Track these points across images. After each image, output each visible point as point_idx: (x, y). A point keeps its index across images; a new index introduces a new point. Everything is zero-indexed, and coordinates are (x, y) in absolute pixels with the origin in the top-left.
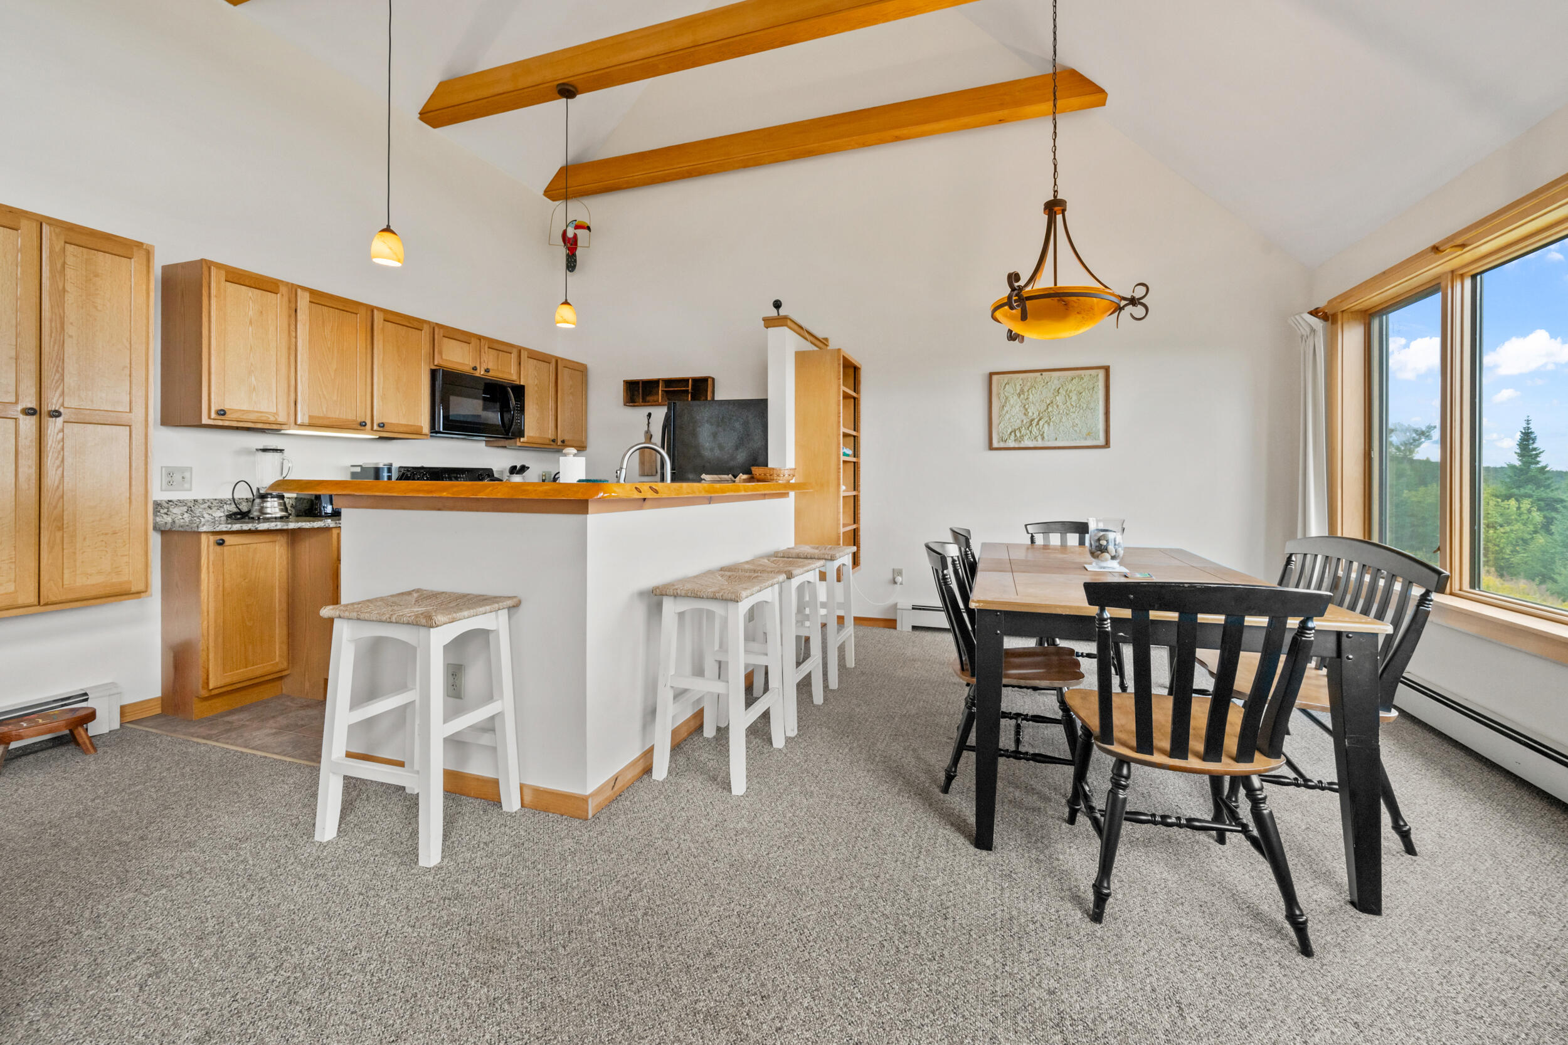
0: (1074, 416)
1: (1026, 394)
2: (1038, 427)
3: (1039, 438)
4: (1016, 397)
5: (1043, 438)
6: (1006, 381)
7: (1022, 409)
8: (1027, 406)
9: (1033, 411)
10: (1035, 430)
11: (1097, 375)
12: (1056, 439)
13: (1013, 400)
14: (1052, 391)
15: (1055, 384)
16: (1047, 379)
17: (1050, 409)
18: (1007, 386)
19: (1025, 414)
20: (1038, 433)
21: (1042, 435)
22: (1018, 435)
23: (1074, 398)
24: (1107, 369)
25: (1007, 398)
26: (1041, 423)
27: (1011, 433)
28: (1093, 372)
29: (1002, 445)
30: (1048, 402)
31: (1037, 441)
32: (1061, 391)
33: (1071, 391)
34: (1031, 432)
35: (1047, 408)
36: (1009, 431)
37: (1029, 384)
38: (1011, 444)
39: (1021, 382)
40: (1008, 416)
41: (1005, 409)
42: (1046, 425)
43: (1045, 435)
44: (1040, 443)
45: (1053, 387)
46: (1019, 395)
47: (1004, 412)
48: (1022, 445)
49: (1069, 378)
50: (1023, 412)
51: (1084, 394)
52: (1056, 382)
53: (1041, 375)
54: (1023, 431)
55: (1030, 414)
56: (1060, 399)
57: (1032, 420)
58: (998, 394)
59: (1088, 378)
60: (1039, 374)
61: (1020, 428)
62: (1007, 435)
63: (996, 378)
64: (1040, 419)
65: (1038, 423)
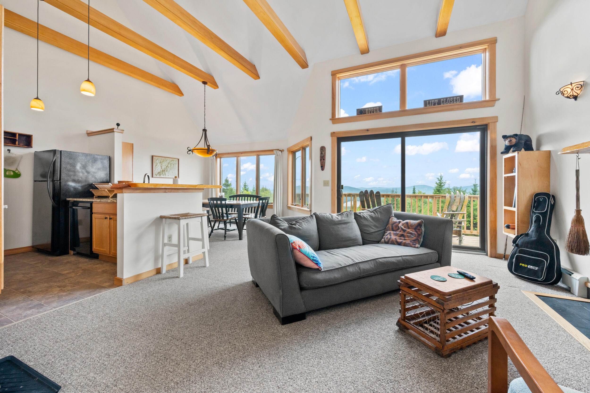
0: (172, 170)
1: (162, 163)
3: (164, 175)
7: (160, 167)
8: (162, 166)
9: (164, 167)
10: (164, 173)
12: (168, 176)
13: (159, 164)
15: (168, 162)
16: (166, 160)
17: (167, 168)
18: (156, 160)
23: (172, 165)
24: (178, 160)
25: (157, 163)
26: (165, 171)
27: (158, 173)
28: (176, 159)
29: (156, 176)
30: (167, 166)
36: (158, 172)
37: (162, 160)
38: (158, 176)
39: (160, 160)
40: (157, 168)
41: (157, 166)
43: (166, 174)
44: (164, 176)
46: (160, 163)
47: (156, 167)
48: (161, 177)
49: (171, 160)
54: (161, 173)
56: (169, 165)
57: (163, 170)
58: (155, 162)
59: (175, 161)
60: (164, 158)
61: (160, 172)
62: (157, 174)
63: (154, 157)
64: (165, 170)
65: (164, 171)
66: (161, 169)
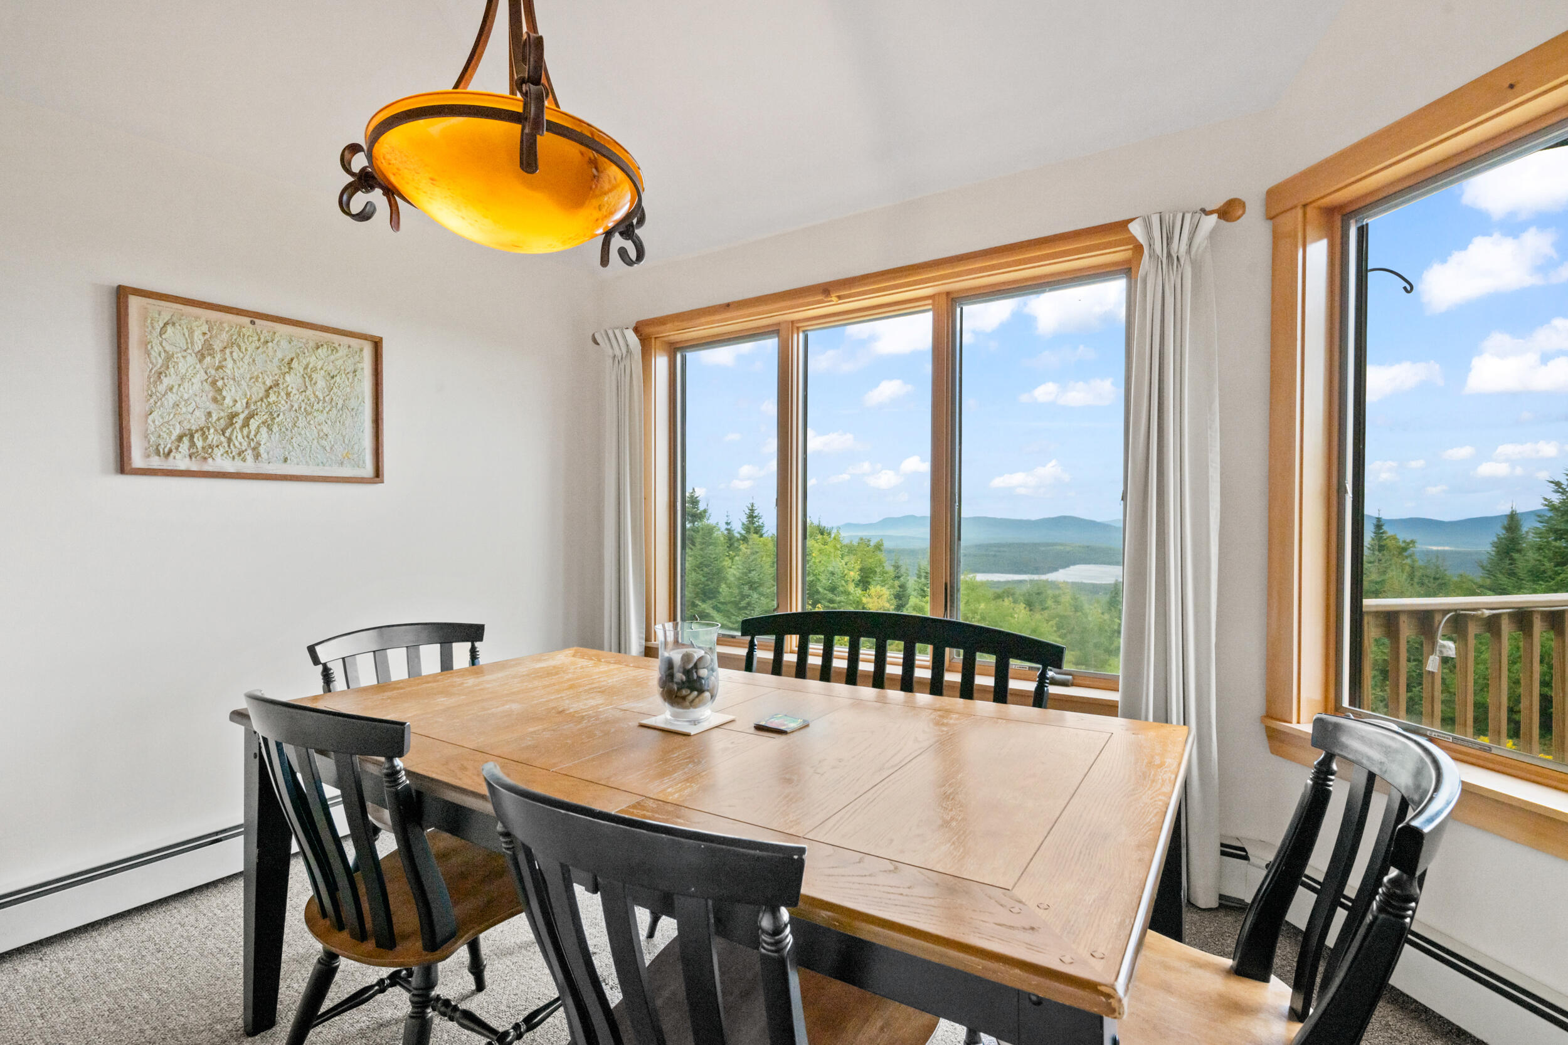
0: (321, 418)
1: (218, 357)
2: (245, 431)
3: (249, 455)
4: (192, 359)
5: (257, 456)
6: (166, 317)
7: (207, 387)
8: (220, 384)
9: (234, 396)
10: (239, 438)
11: (361, 350)
12: (286, 460)
13: (186, 364)
14: (276, 360)
15: (284, 350)
16: (265, 334)
17: (273, 398)
18: (169, 329)
19: (215, 400)
20: (245, 444)
21: (254, 449)
22: (199, 444)
23: (321, 384)
24: (377, 345)
25: (169, 357)
26: (254, 424)
27: (180, 439)
28: (355, 343)
29: (156, 463)
30: (269, 383)
31: (244, 460)
32: (295, 364)
33: (314, 370)
34: (229, 440)
35: (267, 396)
36: (176, 432)
37: (224, 336)
38: (181, 462)
39: (205, 328)
40: (172, 398)
41: (166, 381)
42: (264, 430)
43: (262, 450)
44: (249, 466)
45: (279, 355)
46: (201, 355)
47: (162, 388)
48: (209, 466)
49: (311, 344)
50: (211, 395)
51: (338, 379)
52: (284, 344)
53: (253, 323)
54: (213, 437)
55: (228, 401)
56: (292, 381)
57: (233, 416)
58: (146, 344)
59: (342, 352)
60: (247, 320)
61: (203, 431)
62: (168, 443)
63: (134, 302)
64: (251, 416)
65: (246, 424)
66: (212, 407)
